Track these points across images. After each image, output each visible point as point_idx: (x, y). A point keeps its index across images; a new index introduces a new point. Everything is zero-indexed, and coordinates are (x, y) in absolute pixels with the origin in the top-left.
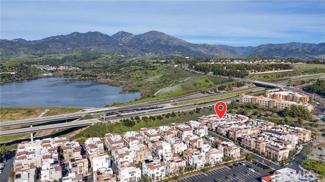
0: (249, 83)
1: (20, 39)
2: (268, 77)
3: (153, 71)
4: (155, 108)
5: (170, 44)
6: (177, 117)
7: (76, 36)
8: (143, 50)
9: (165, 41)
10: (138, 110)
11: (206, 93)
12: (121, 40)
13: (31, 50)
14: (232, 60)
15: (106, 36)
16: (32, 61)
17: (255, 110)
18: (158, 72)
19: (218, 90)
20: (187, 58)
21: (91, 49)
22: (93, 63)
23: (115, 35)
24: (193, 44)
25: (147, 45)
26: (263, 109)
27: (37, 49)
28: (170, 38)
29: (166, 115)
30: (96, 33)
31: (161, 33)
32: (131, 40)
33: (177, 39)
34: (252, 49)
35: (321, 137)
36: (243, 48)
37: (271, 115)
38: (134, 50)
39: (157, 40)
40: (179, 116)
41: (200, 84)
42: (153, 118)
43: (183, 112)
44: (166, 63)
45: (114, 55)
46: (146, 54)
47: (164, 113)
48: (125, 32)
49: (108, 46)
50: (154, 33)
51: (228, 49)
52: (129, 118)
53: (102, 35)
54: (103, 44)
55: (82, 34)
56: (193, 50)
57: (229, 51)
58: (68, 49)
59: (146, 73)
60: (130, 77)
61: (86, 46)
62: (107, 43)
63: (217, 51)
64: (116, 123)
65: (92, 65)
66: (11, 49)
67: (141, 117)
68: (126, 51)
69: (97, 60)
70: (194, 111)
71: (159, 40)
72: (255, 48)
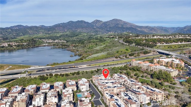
0: (154, 51)
1: (42, 26)
2: (171, 47)
3: (101, 43)
4: (73, 68)
5: (124, 26)
6: (81, 75)
7: (71, 23)
8: (107, 30)
9: (121, 25)
10: (60, 69)
11: (118, 58)
12: (95, 25)
13: (46, 31)
14: (153, 36)
15: (88, 23)
16: (43, 37)
17: (137, 72)
18: (104, 43)
19: (128, 56)
20: (131, 34)
21: (77, 30)
22: (74, 38)
23: (92, 22)
24: (139, 26)
25: (110, 28)
26: (142, 71)
27: (49, 31)
28: (125, 23)
29: (73, 73)
30: (82, 21)
31: (120, 20)
32: (101, 25)
33: (130, 23)
34: (180, 29)
35: (173, 97)
36: (173, 28)
37: (146, 77)
38: (102, 31)
39: (117, 24)
40: (83, 74)
41: (121, 52)
42: (63, 75)
43: (86, 71)
44: (113, 38)
45: (88, 34)
46: (109, 33)
47: (71, 72)
48: (98, 20)
49: (87, 28)
50: (115, 20)
51: (163, 29)
52: (45, 75)
53: (85, 22)
54: (85, 27)
55: (74, 22)
56: (139, 30)
57: (163, 30)
58: (66, 30)
59: (97, 44)
60: (85, 46)
61: (75, 29)
62: (87, 26)
63: (155, 30)
64: (35, 77)
65: (74, 39)
66: (36, 31)
67: (54, 74)
68: (97, 31)
69: (77, 37)
70: (95, 71)
71: (118, 24)
72: (182, 28)
